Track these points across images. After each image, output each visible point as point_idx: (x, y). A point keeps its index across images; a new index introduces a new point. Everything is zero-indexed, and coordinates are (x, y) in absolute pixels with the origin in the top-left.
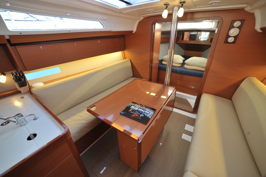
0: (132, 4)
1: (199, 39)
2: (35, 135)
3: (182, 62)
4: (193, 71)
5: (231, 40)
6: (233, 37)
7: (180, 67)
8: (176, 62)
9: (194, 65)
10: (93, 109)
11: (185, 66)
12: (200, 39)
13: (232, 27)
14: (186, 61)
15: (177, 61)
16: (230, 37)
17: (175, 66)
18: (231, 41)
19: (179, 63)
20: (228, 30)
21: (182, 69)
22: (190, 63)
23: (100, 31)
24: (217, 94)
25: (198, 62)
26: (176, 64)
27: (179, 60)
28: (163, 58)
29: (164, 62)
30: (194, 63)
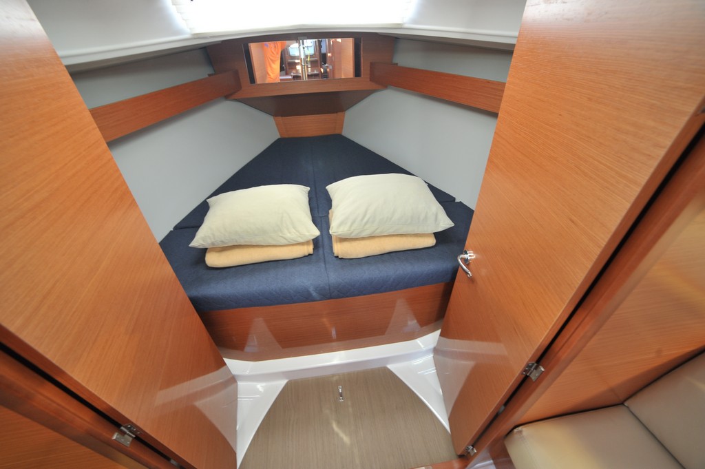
3: (317, 233)
7: (310, 255)
9: (381, 232)
11: (339, 249)
14: (338, 229)
15: (288, 235)
19: (301, 240)
22: (363, 231)
26: (285, 249)
27: (294, 228)
28: (202, 242)
29: (212, 260)
30: (377, 229)
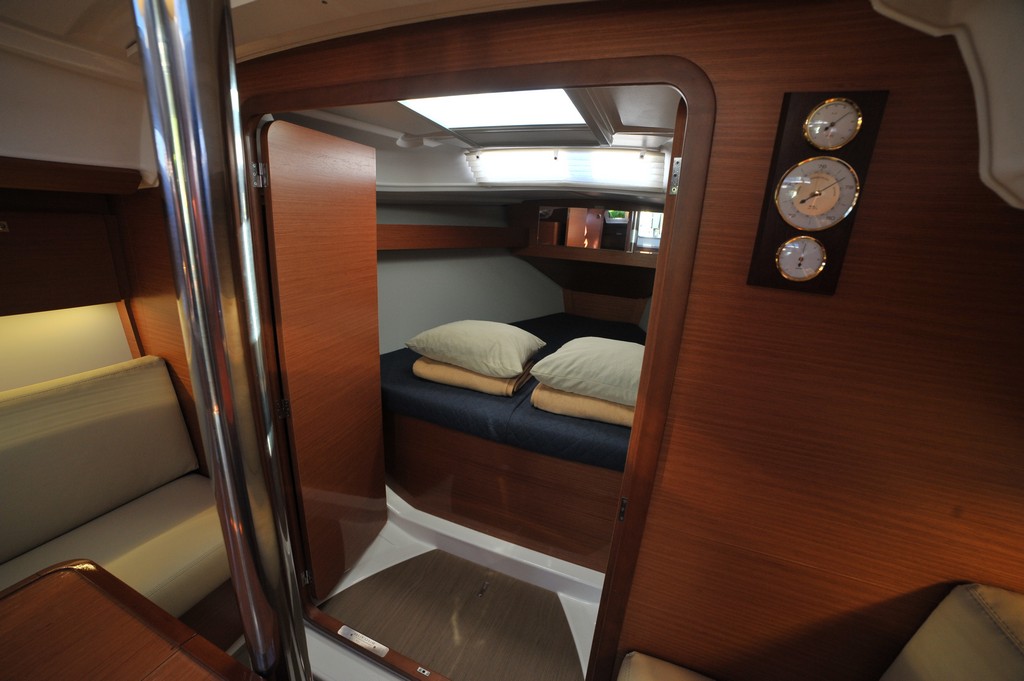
1: (633, 241)
3: (519, 370)
5: (799, 259)
6: (816, 234)
7: (508, 396)
8: (485, 370)
9: (585, 389)
12: (635, 244)
13: (791, 149)
14: (539, 369)
15: (491, 364)
16: (792, 232)
18: (807, 272)
19: (503, 374)
20: (765, 176)
21: (518, 418)
22: (564, 380)
26: (486, 380)
27: (500, 359)
28: (415, 344)
29: (421, 368)
30: (581, 382)
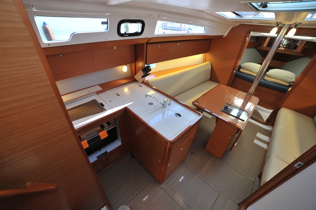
0: (242, 17)
2: (180, 116)
4: (274, 84)
9: (277, 78)
10: (197, 103)
11: (266, 78)
14: (268, 73)
17: (253, 76)
21: (262, 81)
22: (273, 76)
23: (202, 35)
24: (299, 111)
25: (283, 75)
